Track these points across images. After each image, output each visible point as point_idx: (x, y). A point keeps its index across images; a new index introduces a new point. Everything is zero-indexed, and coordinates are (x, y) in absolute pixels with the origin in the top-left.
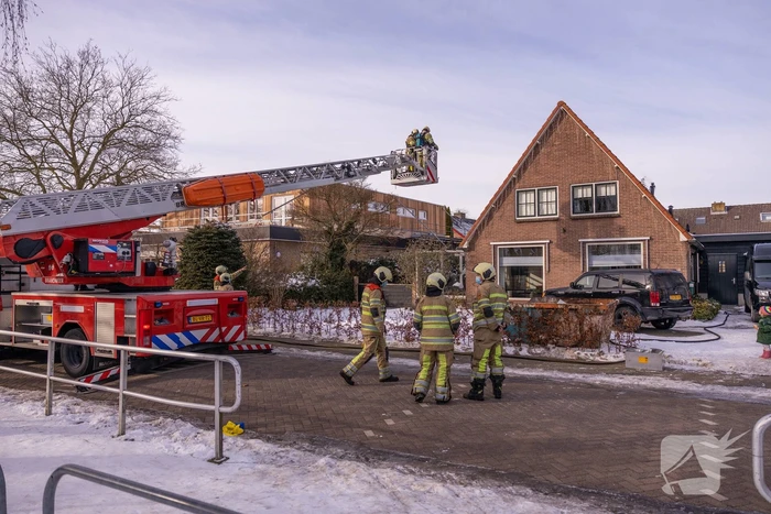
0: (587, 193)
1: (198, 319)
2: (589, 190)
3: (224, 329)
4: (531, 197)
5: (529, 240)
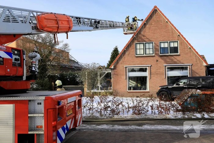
2: (167, 44)
4: (142, 46)
5: (141, 65)
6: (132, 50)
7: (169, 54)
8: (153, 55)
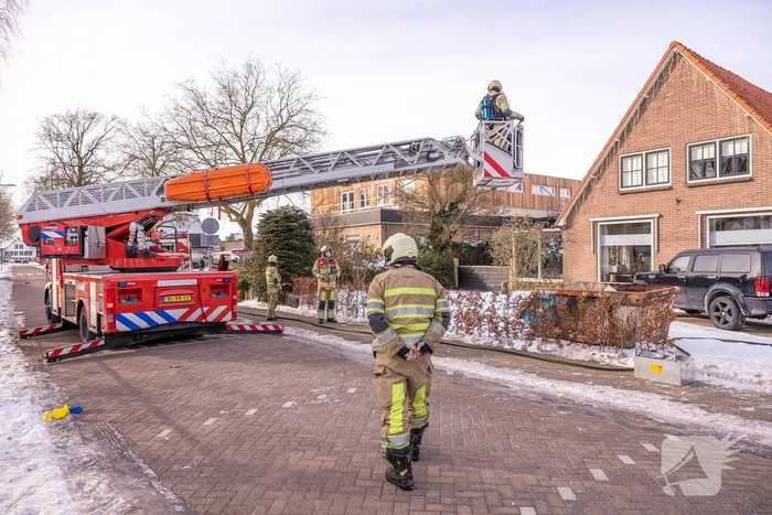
0: (708, 153)
1: (174, 299)
2: (712, 148)
3: (205, 309)
4: (637, 163)
5: (634, 214)
6: (610, 176)
7: (718, 179)
8: (669, 184)
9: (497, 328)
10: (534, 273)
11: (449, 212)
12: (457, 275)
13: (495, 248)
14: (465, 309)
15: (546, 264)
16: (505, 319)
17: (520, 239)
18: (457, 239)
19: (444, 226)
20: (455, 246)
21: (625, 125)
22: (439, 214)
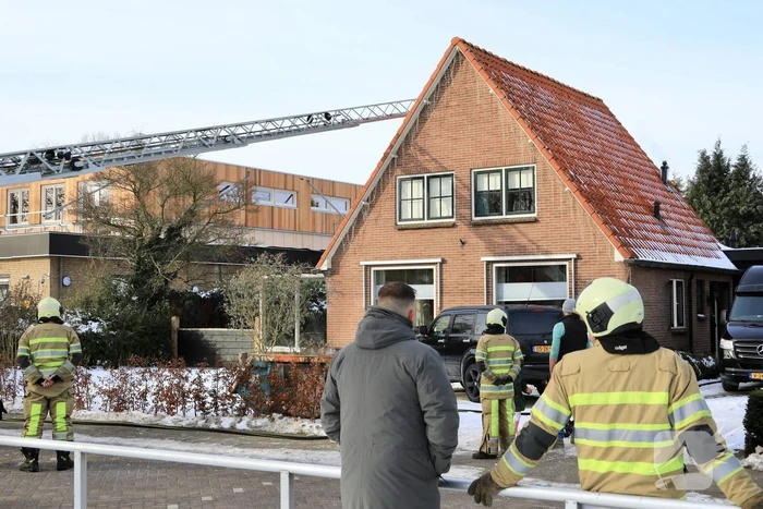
0: (493, 183)
2: (498, 178)
4: (417, 189)
5: (414, 258)
6: (385, 204)
7: (504, 216)
8: (453, 220)
9: (204, 404)
10: (288, 339)
11: (167, 243)
12: (176, 342)
13: (234, 301)
14: (166, 384)
15: (306, 326)
16: (214, 394)
17: (271, 289)
18: (178, 285)
19: (157, 265)
20: (176, 297)
21: (402, 139)
22: (150, 245)
